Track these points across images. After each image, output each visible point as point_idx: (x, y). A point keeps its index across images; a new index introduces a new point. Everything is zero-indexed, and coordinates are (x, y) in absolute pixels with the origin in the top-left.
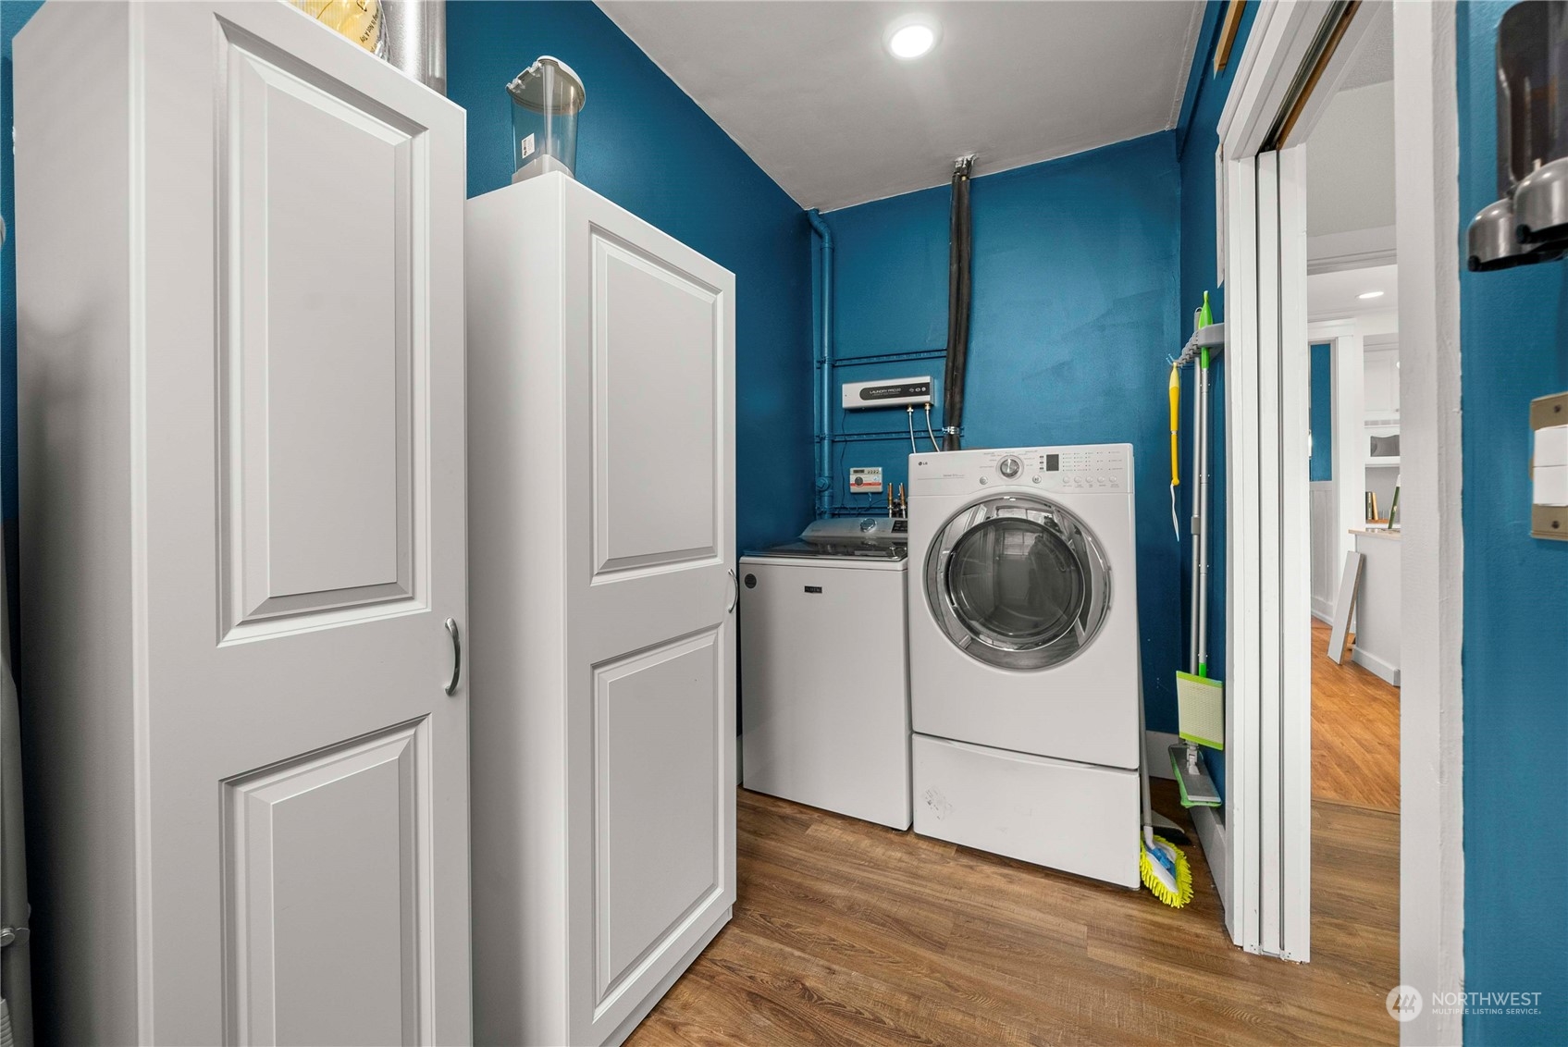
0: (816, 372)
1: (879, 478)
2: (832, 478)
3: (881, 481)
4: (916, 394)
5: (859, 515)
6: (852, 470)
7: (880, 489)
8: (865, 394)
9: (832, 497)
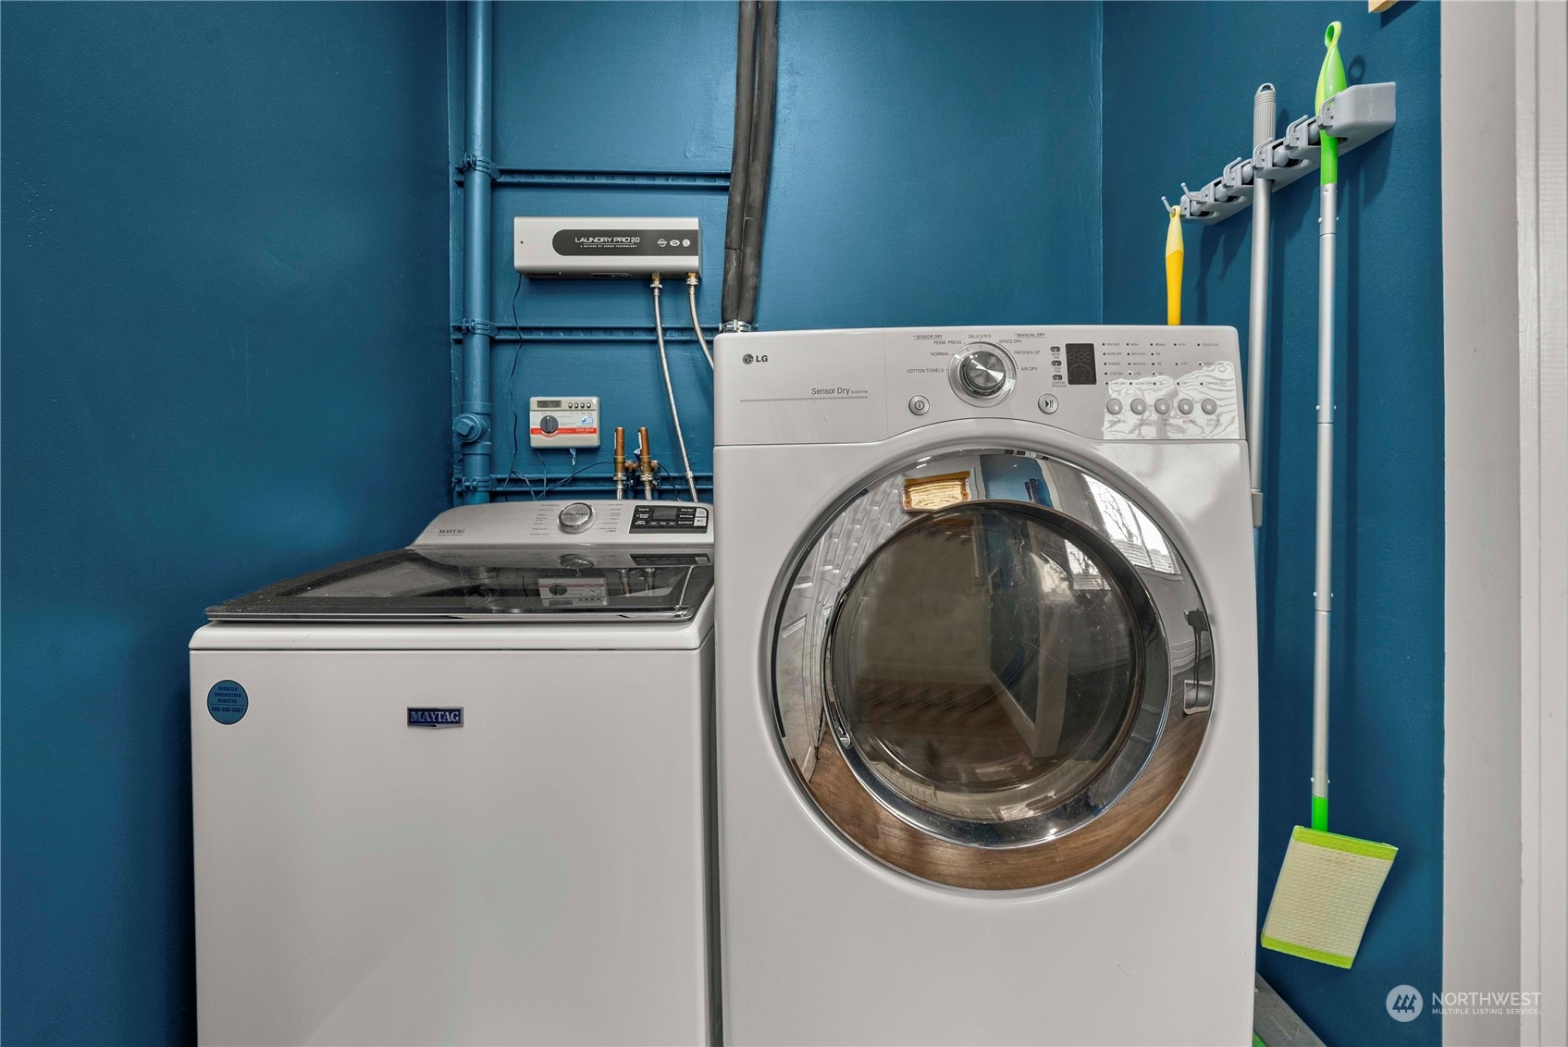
0: (453, 193)
1: (592, 419)
2: (489, 415)
3: (596, 425)
4: (669, 251)
5: (551, 495)
6: (534, 400)
7: (593, 440)
8: (565, 243)
9: (490, 457)
